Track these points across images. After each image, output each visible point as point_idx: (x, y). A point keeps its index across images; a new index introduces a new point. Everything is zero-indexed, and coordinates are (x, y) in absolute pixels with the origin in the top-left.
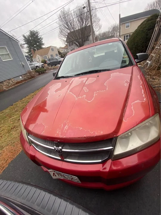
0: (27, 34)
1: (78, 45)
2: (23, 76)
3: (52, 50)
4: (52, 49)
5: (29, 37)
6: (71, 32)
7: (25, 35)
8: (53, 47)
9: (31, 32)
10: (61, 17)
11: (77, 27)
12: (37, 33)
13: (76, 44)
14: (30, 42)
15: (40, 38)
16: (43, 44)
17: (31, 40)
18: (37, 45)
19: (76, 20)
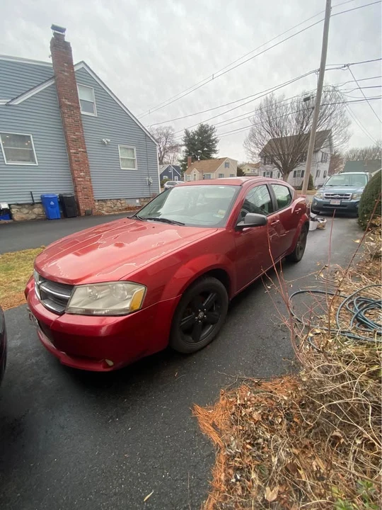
0: (194, 129)
1: (281, 166)
2: (142, 200)
3: (227, 165)
4: (226, 163)
5: (194, 135)
6: (274, 140)
7: (190, 130)
8: (230, 159)
9: (202, 127)
10: (261, 109)
11: (291, 130)
12: (212, 129)
13: (276, 164)
14: (194, 144)
15: (214, 140)
16: (215, 151)
17: (196, 141)
18: (203, 151)
19: (292, 117)
